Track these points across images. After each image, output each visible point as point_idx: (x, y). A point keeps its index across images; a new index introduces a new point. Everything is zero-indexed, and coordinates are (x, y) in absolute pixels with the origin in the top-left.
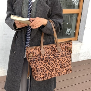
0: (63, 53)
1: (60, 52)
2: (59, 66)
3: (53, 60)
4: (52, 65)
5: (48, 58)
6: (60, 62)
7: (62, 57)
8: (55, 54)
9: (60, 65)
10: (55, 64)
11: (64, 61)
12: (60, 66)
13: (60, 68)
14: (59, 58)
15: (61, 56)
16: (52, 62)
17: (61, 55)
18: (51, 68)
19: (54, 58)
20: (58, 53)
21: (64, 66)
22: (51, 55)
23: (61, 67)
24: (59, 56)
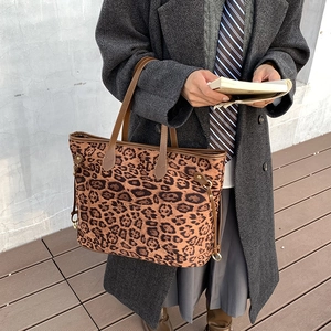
0: (168, 189)
1: (161, 181)
2: (145, 227)
3: (130, 199)
4: (125, 214)
5: (115, 186)
6: (149, 213)
7: (160, 200)
8: (141, 181)
9: (148, 223)
10: (133, 214)
11: (164, 217)
12: (149, 229)
13: (147, 237)
14: (149, 200)
15: (161, 194)
16: (127, 204)
17: (159, 190)
18: (118, 222)
19: (133, 191)
20: (153, 183)
21: (162, 233)
22: (130, 183)
23: (149, 233)
24: (154, 192)
